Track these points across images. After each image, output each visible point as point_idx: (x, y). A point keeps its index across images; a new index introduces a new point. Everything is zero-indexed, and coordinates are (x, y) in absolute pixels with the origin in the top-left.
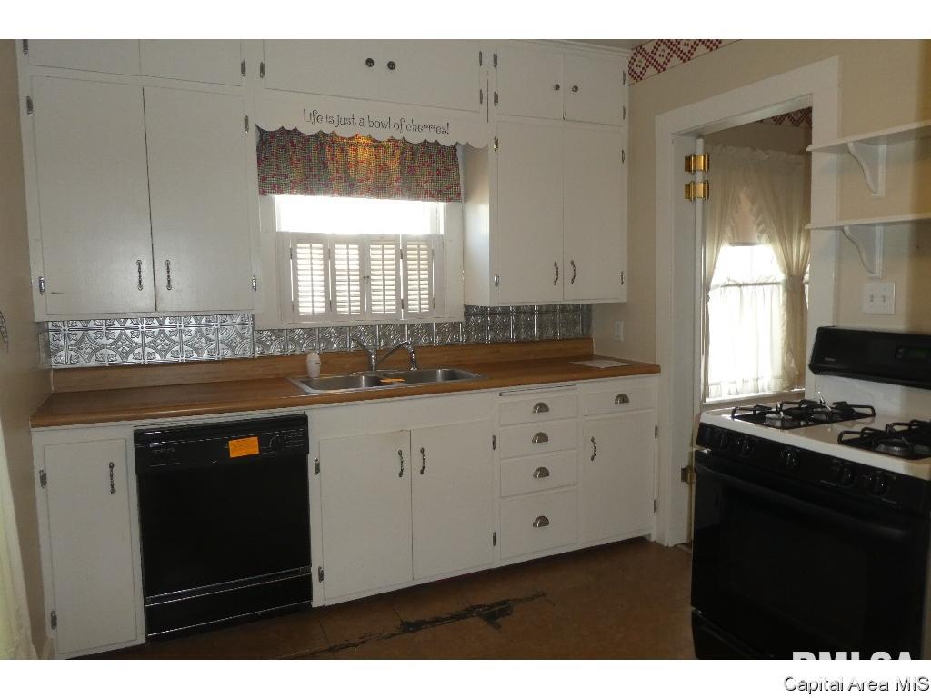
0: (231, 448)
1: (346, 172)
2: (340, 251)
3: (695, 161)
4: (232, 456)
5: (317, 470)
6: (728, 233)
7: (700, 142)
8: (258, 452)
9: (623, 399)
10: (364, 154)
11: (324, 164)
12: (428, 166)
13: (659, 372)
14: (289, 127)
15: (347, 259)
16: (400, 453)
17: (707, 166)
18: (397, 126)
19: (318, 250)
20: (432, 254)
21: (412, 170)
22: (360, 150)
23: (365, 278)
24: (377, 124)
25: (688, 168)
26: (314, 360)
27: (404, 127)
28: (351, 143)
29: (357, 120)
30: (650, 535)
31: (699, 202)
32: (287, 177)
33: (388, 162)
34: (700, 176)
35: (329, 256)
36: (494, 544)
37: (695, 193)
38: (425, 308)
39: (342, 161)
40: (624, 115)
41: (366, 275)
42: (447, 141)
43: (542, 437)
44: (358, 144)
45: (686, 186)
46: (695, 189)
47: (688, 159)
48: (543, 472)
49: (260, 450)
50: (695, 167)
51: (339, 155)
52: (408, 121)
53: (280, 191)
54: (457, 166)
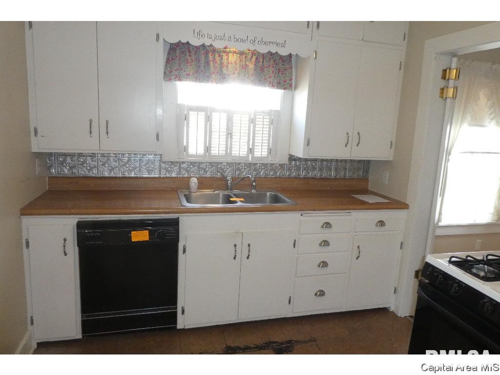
0: (132, 236)
1: (221, 69)
2: (215, 117)
3: (450, 72)
4: (133, 240)
5: (184, 251)
6: (469, 118)
7: (455, 60)
8: (148, 239)
9: (381, 223)
10: (232, 58)
11: (207, 63)
12: (273, 67)
13: (408, 209)
14: (184, 41)
15: (219, 122)
16: (235, 246)
17: (458, 76)
18: (252, 42)
19: (202, 115)
20: (272, 122)
21: (262, 69)
22: (230, 55)
23: (229, 134)
24: (240, 40)
25: (444, 77)
26: (194, 181)
27: (256, 42)
28: (225, 51)
29: (227, 37)
30: (390, 307)
31: (449, 100)
32: (184, 71)
33: (247, 63)
34: (451, 83)
35: (208, 119)
36: (289, 303)
37: (446, 95)
38: (265, 154)
39: (218, 62)
40: (404, 39)
41: (230, 133)
42: (284, 52)
43: (325, 243)
44: (230, 52)
45: (441, 89)
46: (447, 91)
47: (445, 71)
48: (324, 264)
49: (150, 239)
50: (449, 77)
51: (217, 58)
52: (259, 39)
53: (180, 80)
54: (291, 68)
